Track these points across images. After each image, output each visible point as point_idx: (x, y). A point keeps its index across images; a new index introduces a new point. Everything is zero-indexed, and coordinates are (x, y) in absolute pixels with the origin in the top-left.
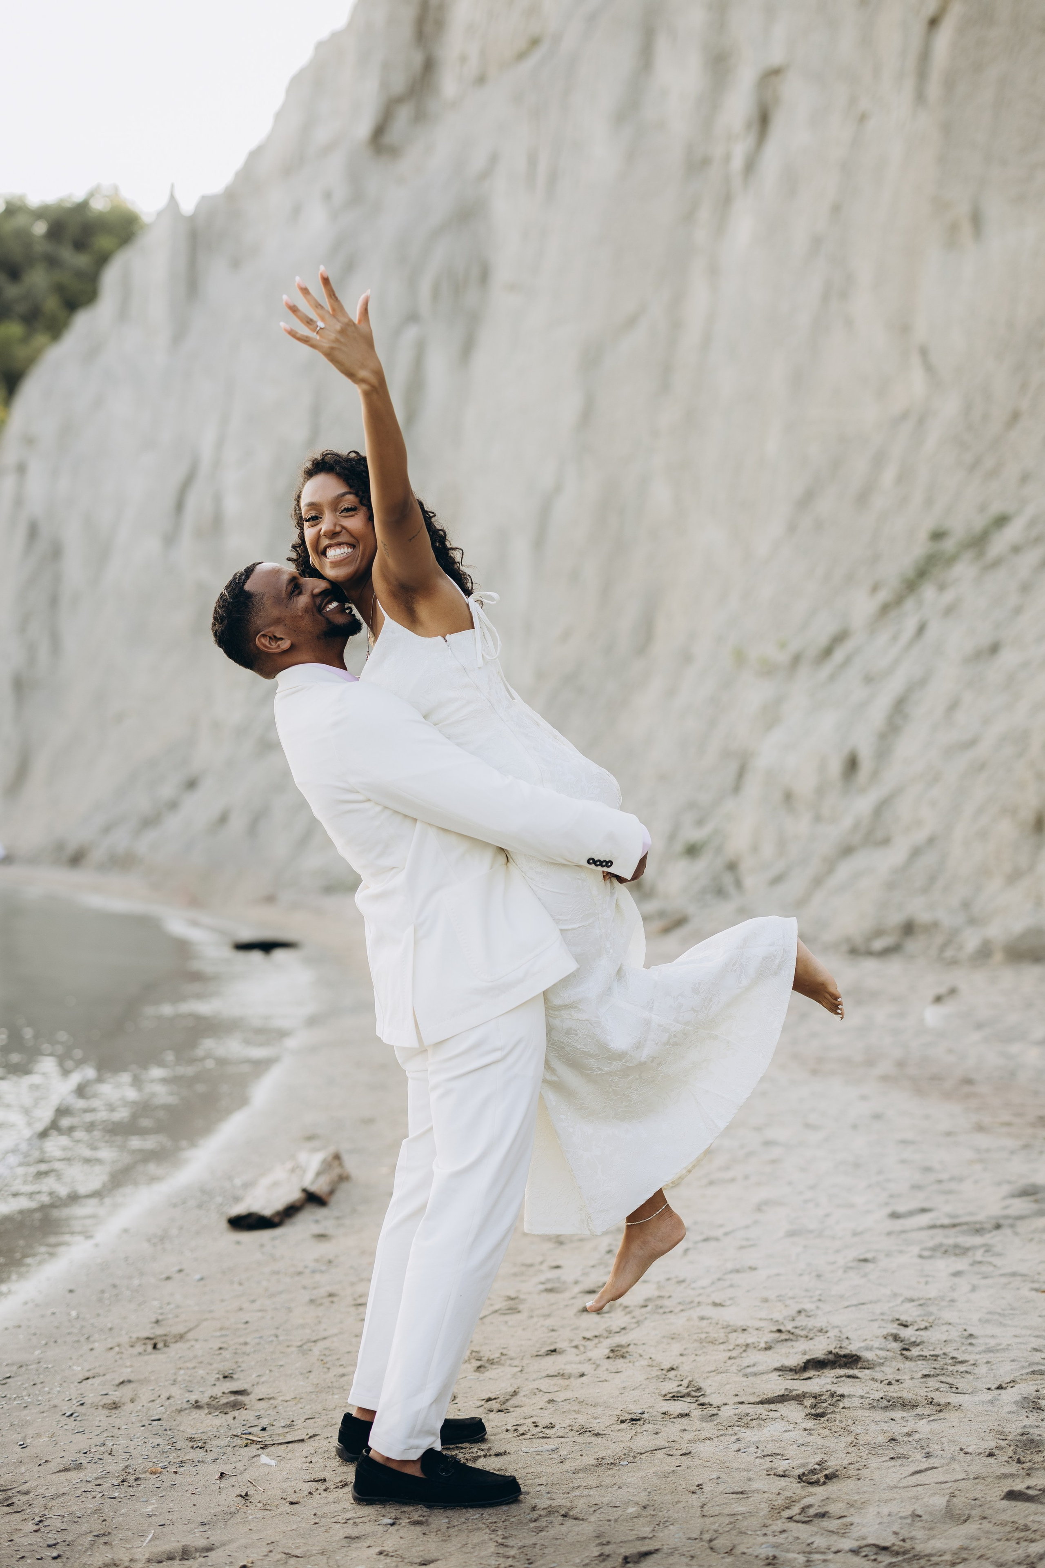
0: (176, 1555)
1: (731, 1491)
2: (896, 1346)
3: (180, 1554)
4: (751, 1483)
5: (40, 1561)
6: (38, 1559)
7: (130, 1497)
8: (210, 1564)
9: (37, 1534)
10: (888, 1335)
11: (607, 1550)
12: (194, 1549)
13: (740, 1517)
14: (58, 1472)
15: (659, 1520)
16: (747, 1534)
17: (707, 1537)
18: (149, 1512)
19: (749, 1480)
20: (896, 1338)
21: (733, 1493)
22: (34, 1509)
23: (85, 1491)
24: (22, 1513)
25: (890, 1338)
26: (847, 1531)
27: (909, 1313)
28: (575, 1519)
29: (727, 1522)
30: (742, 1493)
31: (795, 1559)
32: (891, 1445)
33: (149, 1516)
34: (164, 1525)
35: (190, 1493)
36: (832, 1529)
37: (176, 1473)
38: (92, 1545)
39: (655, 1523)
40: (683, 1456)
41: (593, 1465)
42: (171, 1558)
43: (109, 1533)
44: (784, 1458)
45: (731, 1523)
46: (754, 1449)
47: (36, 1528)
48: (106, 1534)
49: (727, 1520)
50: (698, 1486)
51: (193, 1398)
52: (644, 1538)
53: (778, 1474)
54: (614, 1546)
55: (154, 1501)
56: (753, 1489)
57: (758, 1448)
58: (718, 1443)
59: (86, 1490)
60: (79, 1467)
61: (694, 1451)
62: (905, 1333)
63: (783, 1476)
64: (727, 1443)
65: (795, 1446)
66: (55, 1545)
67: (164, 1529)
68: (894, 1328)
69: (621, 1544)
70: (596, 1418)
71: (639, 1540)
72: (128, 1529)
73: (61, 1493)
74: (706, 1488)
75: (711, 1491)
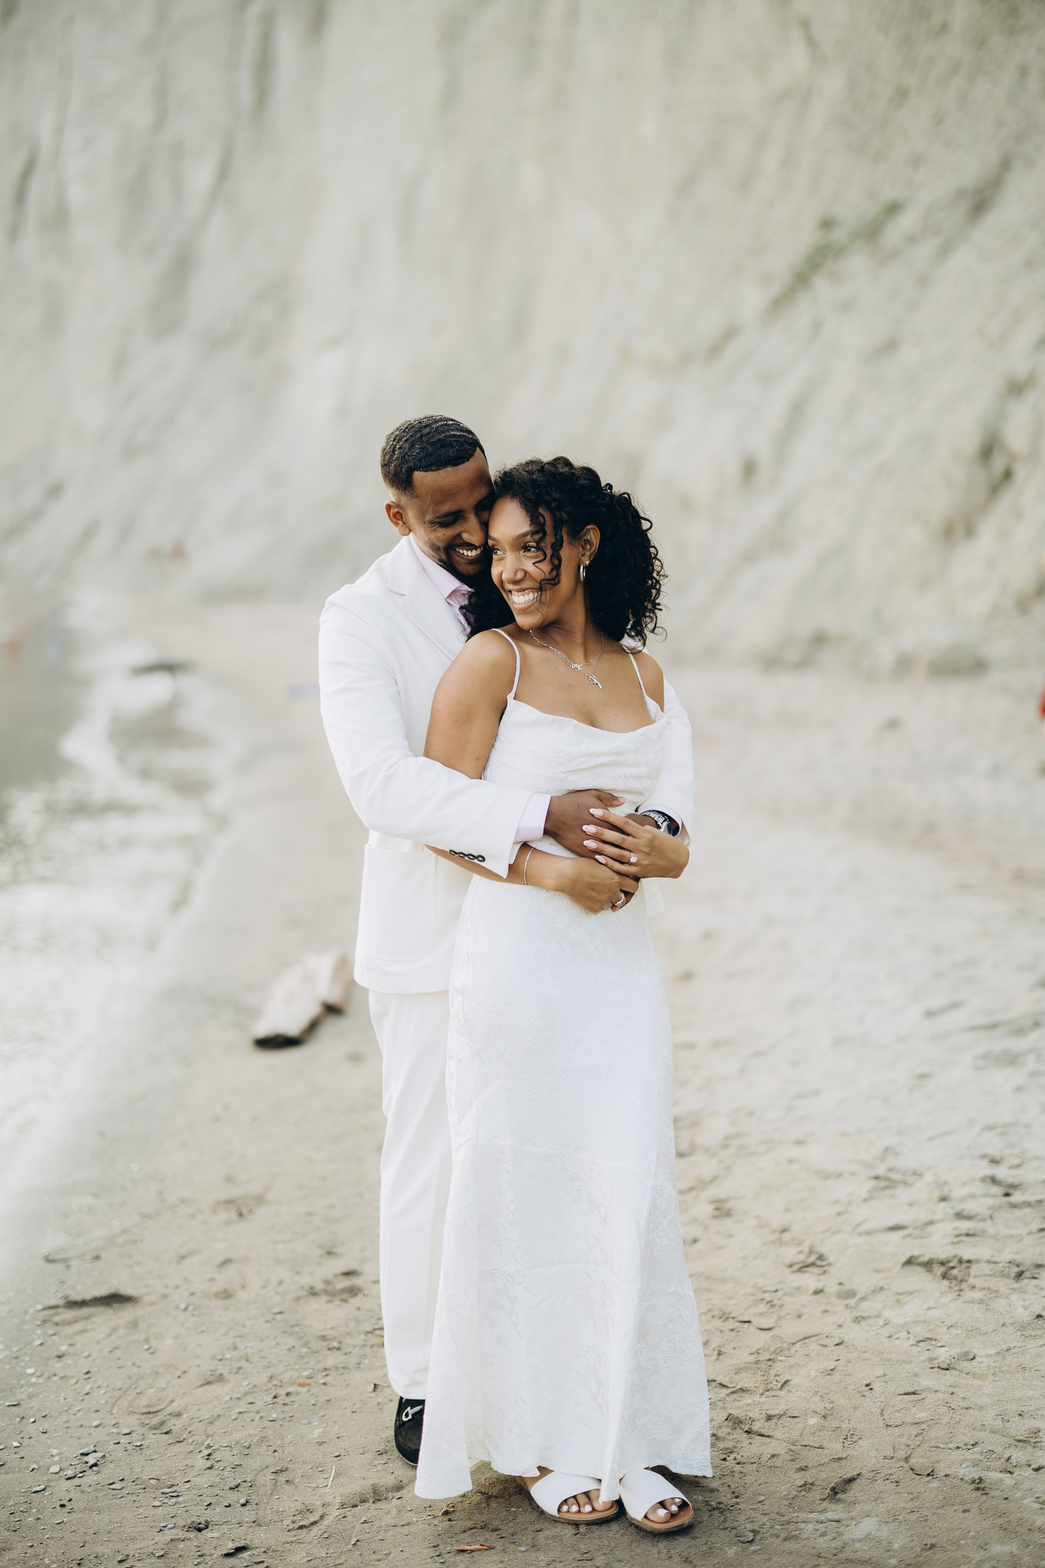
0: (368, 1496)
1: (903, 1392)
3: (372, 1495)
4: (918, 1379)
5: (229, 1508)
6: (226, 1506)
7: (290, 1419)
8: (409, 1509)
9: (211, 1471)
11: (808, 1477)
12: (384, 1488)
13: (924, 1426)
14: (203, 1385)
15: (845, 1433)
16: (939, 1448)
17: (902, 1454)
18: (317, 1438)
19: (915, 1376)
21: (906, 1394)
22: (196, 1437)
23: (240, 1413)
24: (184, 1442)
26: (1037, 1440)
28: (759, 1435)
29: (915, 1433)
30: (914, 1393)
31: (1001, 1480)
32: (1040, 1323)
33: (320, 1444)
34: (340, 1456)
35: (349, 1411)
36: (1021, 1438)
37: (325, 1384)
38: (275, 1485)
39: (843, 1438)
40: (837, 1347)
41: (751, 1363)
42: (364, 1501)
43: (287, 1469)
44: (940, 1344)
45: (918, 1435)
46: (903, 1334)
47: (209, 1464)
48: (284, 1470)
49: (915, 1430)
50: (867, 1385)
51: (306, 1281)
52: (840, 1459)
53: (942, 1367)
54: (813, 1470)
55: (316, 1423)
56: (923, 1387)
57: (909, 1333)
58: (868, 1328)
59: (241, 1411)
60: (221, 1378)
61: (846, 1339)
63: (947, 1369)
64: (876, 1328)
65: (945, 1329)
66: (237, 1486)
67: (342, 1462)
69: (820, 1468)
70: (731, 1298)
71: (835, 1461)
72: (304, 1462)
73: (216, 1415)
74: (876, 1389)
75: (883, 1393)
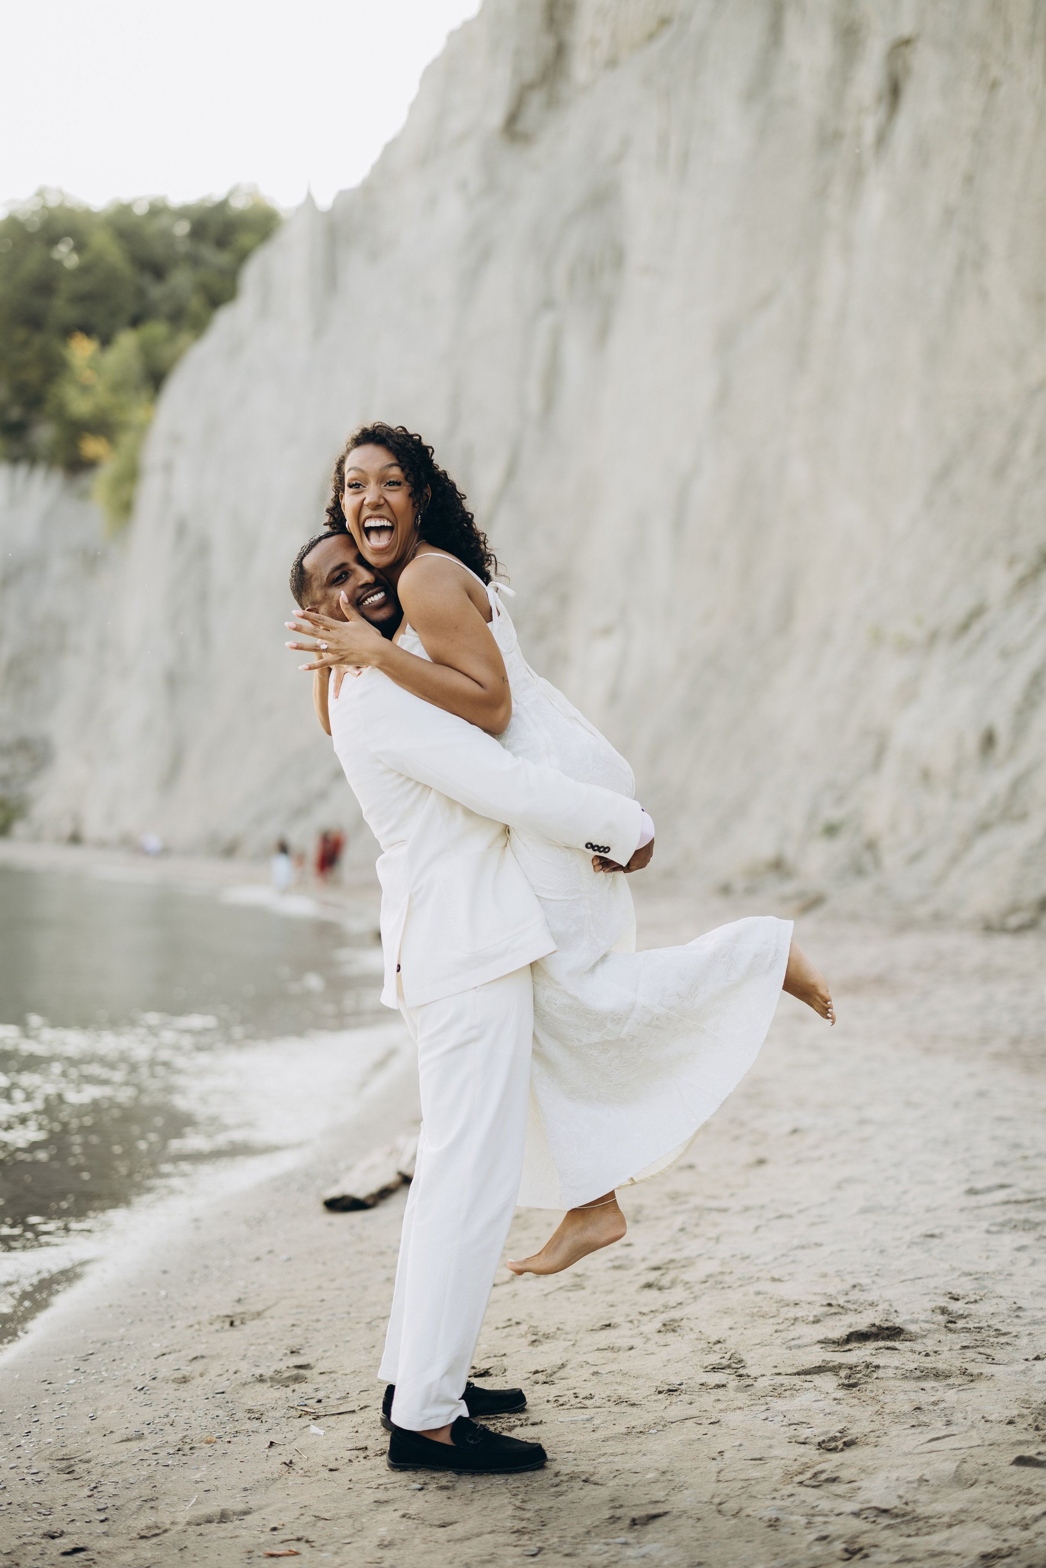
0: (215, 1518)
1: (750, 1457)
2: (942, 1319)
3: (219, 1517)
4: (771, 1450)
5: (88, 1524)
6: (87, 1522)
7: (182, 1465)
8: (244, 1526)
9: (90, 1499)
10: (936, 1308)
11: (619, 1513)
12: (232, 1512)
13: (753, 1482)
14: (120, 1442)
15: (675, 1485)
16: (757, 1498)
17: (717, 1500)
18: (197, 1478)
19: (770, 1447)
20: (944, 1311)
21: (752, 1460)
22: (92, 1476)
23: (141, 1460)
24: (80, 1480)
25: (938, 1311)
26: (853, 1495)
27: (963, 1287)
28: (594, 1484)
29: (740, 1486)
30: (760, 1459)
31: (797, 1521)
32: (916, 1414)
33: (197, 1482)
34: (209, 1490)
35: (238, 1461)
36: (839, 1493)
37: (229, 1442)
38: (139, 1509)
39: (671, 1488)
40: (711, 1425)
41: (622, 1434)
42: (209, 1521)
43: (157, 1498)
44: (809, 1426)
45: (743, 1488)
46: (781, 1418)
47: (90, 1493)
48: (154, 1499)
49: (741, 1484)
50: (720, 1452)
51: (258, 1372)
52: (657, 1502)
53: (799, 1441)
54: (627, 1509)
55: (204, 1469)
56: (772, 1455)
57: (785, 1416)
58: (747, 1413)
59: (143, 1458)
60: (140, 1436)
61: (722, 1420)
62: (955, 1307)
63: (804, 1443)
64: (756, 1412)
65: (821, 1415)
66: (104, 1509)
67: (209, 1495)
68: (943, 1302)
69: (633, 1507)
70: (635, 1389)
71: (651, 1503)
72: (175, 1495)
73: (119, 1461)
74: (727, 1455)
75: (731, 1458)
